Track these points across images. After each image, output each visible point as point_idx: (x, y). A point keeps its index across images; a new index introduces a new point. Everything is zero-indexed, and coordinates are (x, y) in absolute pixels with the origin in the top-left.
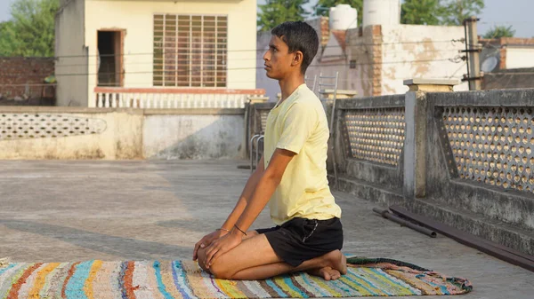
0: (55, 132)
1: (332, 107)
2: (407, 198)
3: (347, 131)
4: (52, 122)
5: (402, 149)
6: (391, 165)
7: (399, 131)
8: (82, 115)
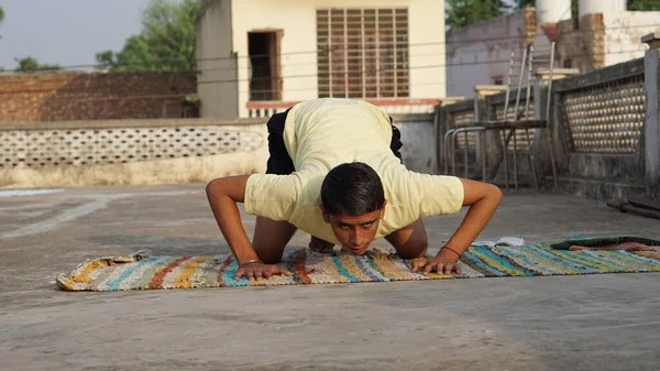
0: (200, 150)
1: (547, 91)
2: (651, 187)
3: (567, 120)
4: (196, 138)
5: (642, 129)
6: (627, 153)
7: (637, 107)
8: (231, 128)
